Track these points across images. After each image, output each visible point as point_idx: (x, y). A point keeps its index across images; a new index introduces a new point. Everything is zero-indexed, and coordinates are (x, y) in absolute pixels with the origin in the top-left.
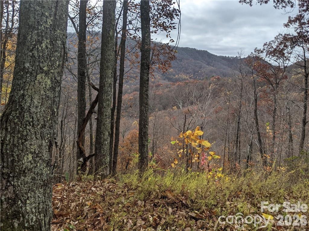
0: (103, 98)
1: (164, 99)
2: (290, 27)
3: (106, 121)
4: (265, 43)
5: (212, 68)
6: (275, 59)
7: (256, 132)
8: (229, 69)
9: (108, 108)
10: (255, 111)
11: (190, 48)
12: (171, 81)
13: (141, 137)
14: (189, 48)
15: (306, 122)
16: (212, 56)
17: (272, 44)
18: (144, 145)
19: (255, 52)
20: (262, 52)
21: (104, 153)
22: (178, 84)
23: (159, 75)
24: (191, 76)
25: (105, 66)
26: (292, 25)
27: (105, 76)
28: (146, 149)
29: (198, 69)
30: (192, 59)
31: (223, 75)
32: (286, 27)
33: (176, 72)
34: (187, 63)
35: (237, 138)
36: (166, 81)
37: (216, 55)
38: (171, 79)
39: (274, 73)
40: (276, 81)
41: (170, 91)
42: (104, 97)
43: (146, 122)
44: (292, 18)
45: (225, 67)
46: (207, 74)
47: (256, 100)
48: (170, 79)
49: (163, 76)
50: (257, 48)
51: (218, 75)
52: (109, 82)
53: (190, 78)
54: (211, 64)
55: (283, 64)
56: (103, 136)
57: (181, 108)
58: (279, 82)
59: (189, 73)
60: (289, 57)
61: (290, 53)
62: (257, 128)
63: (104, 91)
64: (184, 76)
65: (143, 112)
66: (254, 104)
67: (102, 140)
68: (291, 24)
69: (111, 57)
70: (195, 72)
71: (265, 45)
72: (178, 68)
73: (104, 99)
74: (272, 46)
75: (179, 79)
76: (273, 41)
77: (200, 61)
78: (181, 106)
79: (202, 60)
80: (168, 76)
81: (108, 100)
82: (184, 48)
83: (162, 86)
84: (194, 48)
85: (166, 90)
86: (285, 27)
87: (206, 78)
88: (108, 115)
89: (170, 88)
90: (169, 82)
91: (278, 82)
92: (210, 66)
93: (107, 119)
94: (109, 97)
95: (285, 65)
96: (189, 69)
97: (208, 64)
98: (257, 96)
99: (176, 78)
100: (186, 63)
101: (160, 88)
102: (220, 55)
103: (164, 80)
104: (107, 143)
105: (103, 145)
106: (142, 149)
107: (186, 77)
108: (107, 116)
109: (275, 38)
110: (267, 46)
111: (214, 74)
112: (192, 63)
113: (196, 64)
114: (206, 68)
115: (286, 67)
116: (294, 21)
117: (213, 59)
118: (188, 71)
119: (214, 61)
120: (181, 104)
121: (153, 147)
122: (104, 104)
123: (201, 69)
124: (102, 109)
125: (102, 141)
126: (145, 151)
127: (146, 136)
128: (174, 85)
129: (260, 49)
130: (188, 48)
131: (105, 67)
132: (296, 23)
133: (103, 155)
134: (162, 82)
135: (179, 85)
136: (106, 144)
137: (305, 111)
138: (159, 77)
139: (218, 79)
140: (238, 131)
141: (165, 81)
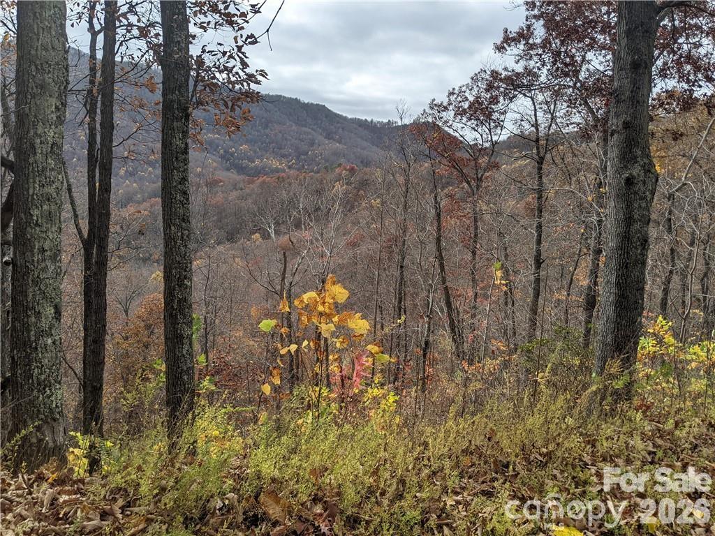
0: (31, 192)
1: (228, 215)
2: (507, 53)
3: (45, 269)
4: (451, 90)
5: (337, 147)
6: (474, 126)
7: (441, 286)
8: (374, 148)
9: (49, 226)
10: (438, 240)
11: (286, 96)
12: (243, 174)
13: (171, 315)
14: (284, 97)
15: (541, 261)
16: (338, 119)
17: (465, 92)
18: (181, 335)
19: (431, 108)
20: (446, 109)
21: (43, 377)
22: (261, 180)
23: (214, 157)
24: (291, 163)
25: (32, 84)
26: (511, 48)
27: (35, 116)
28: (186, 347)
29: (305, 147)
30: (291, 123)
31: (362, 162)
32: (500, 51)
33: (255, 152)
34: (280, 132)
35: (400, 303)
36: (232, 172)
37: (344, 115)
38: (245, 168)
39: (471, 155)
40: (477, 174)
41: (242, 198)
42: (34, 188)
43: (185, 271)
44: (510, 32)
45: (365, 144)
46: (327, 161)
47: (438, 215)
48: (241, 169)
49: (225, 162)
50: (434, 100)
51: (351, 161)
52: (50, 140)
53: (290, 167)
54: (334, 136)
55: (489, 136)
56: (33, 319)
57: (273, 236)
58: (482, 175)
59: (286, 155)
60: (502, 121)
61: (503, 114)
62: (443, 277)
63: (31, 168)
64: (275, 163)
65: (175, 242)
66: (435, 224)
67: (32, 333)
68: (509, 46)
69: (53, 54)
70: (299, 154)
71: (451, 94)
72: (260, 143)
73: (33, 195)
74: (466, 97)
75: (263, 168)
76: (467, 85)
77: (309, 128)
78: (272, 232)
79: (314, 125)
80: (237, 161)
81: (49, 200)
82: (272, 96)
83: (222, 186)
84: (294, 97)
85: (234, 194)
86: (497, 52)
87: (326, 168)
88: (51, 250)
89: (241, 189)
90: (240, 177)
91: (480, 175)
92: (331, 141)
93: (48, 263)
94: (51, 190)
95: (495, 138)
96: (285, 146)
97: (329, 136)
98: (441, 206)
99: (256, 167)
100: (277, 131)
101: (218, 189)
102: (354, 117)
103: (228, 169)
104: (49, 341)
105: (36, 348)
106: (175, 348)
107: (281, 164)
108: (46, 254)
109: (472, 78)
110: (455, 96)
111: (342, 160)
112: (292, 133)
113: (300, 134)
114: (323, 144)
115: (496, 143)
116: (514, 39)
117: (339, 125)
118: (283, 151)
119: (341, 130)
120: (273, 227)
121: (207, 334)
122: (35, 212)
123: (312, 146)
124: (29, 229)
125: (33, 338)
126: (185, 352)
127: (187, 310)
128: (253, 182)
129: (442, 103)
130: (281, 96)
131: (32, 89)
132: (518, 45)
133: (39, 384)
134: (222, 175)
135: (264, 182)
136: (46, 345)
137: (539, 238)
138: (215, 164)
139: (352, 170)
140: (401, 285)
141: (229, 174)
